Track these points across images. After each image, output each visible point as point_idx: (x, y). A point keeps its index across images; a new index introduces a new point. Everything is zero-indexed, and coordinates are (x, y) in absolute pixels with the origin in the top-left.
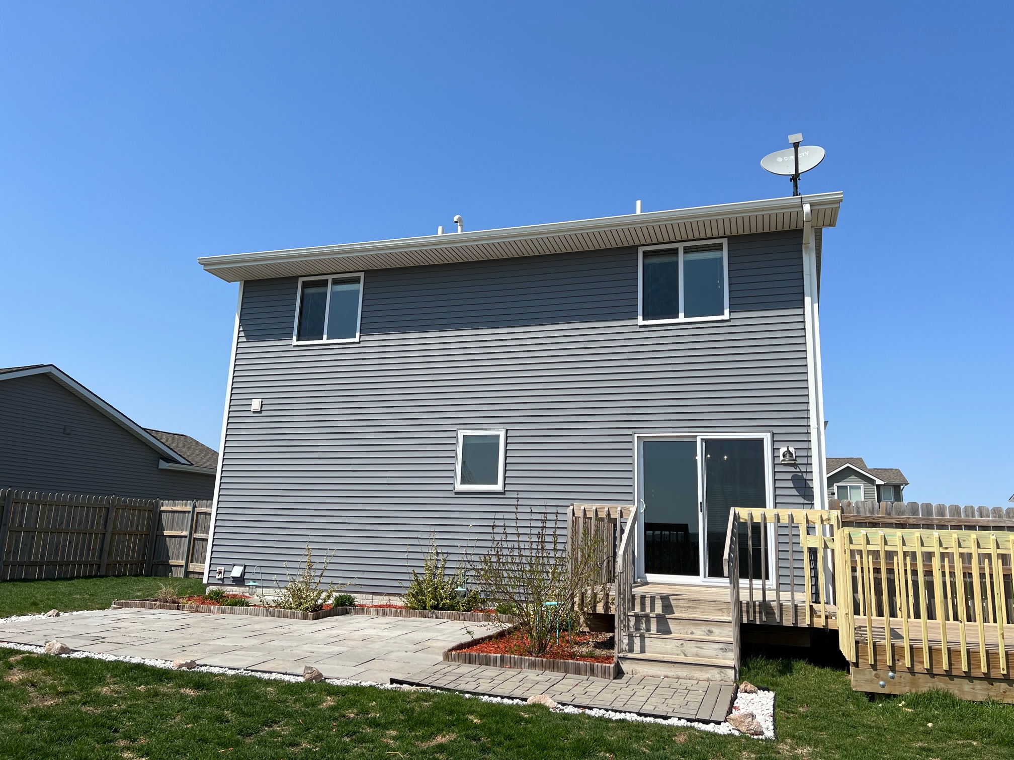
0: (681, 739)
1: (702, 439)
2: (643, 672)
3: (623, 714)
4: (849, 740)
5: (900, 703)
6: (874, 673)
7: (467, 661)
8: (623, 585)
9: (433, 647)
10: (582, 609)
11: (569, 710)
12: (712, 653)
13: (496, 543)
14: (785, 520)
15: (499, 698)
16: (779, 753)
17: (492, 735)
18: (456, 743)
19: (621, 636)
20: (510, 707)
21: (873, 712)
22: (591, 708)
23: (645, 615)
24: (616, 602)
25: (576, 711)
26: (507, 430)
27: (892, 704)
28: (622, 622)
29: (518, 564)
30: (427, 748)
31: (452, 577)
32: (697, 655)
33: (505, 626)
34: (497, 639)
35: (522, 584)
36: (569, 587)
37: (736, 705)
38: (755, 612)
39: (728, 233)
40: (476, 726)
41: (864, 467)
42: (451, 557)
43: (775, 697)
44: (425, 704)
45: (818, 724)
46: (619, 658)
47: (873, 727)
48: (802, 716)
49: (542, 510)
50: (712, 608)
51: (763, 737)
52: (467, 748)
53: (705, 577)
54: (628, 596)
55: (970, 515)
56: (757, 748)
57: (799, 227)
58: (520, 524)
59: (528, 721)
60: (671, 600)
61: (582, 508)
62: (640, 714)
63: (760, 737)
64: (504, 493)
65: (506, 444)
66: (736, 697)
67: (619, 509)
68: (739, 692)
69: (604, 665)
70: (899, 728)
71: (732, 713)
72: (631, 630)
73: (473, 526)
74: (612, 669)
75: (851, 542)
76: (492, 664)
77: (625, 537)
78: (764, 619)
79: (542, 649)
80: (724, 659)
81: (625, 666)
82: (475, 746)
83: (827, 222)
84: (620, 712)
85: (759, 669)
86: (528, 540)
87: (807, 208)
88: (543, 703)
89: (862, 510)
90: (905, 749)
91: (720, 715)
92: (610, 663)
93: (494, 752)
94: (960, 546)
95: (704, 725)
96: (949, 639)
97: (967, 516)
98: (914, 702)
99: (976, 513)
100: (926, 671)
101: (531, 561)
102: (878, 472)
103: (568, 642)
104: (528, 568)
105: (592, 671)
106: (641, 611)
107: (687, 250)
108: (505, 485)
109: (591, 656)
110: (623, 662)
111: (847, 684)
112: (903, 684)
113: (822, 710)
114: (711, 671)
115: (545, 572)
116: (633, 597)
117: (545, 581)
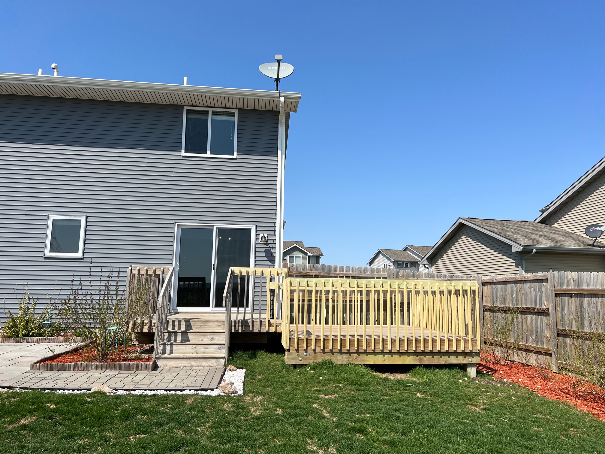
0: (190, 401)
1: (217, 228)
2: (170, 365)
3: (156, 391)
4: (282, 390)
5: (308, 368)
6: (297, 354)
7: (48, 369)
8: (162, 314)
9: (23, 362)
10: (134, 331)
11: (121, 392)
12: (212, 350)
13: (74, 291)
14: (259, 274)
15: (71, 391)
16: (245, 402)
17: (63, 414)
18: (36, 422)
19: (158, 345)
20: (78, 395)
21: (295, 374)
22: (135, 390)
23: (174, 331)
24: (156, 325)
25: (125, 393)
26: (87, 217)
27: (304, 369)
28: (159, 336)
29: (90, 304)
30: (13, 428)
31: (40, 315)
32: (204, 353)
33: (78, 344)
34: (72, 353)
35: (92, 317)
36: (126, 317)
37: (224, 378)
38: (239, 326)
39: (238, 107)
40: (52, 410)
41: (303, 247)
42: (39, 302)
43: (246, 372)
44: (13, 400)
45: (267, 383)
46: (156, 358)
47: (294, 382)
48: (259, 381)
49: (109, 270)
50: (214, 325)
51: (237, 394)
52: (44, 424)
53: (213, 308)
54: (164, 321)
55: (348, 271)
56: (233, 401)
57: (278, 110)
58: (92, 279)
59: (90, 403)
60: (191, 322)
61: (138, 268)
62: (166, 390)
63: (235, 395)
64: (83, 259)
65: (86, 226)
66: (224, 374)
67: (162, 269)
68: (226, 371)
69: (146, 363)
70: (306, 381)
71: (221, 383)
72: (165, 341)
73: (58, 280)
74: (151, 365)
75: (291, 286)
76: (67, 369)
77: (165, 285)
78: (244, 329)
79: (105, 356)
80: (220, 353)
81: (160, 363)
82: (50, 423)
83: (292, 109)
84: (154, 390)
85: (239, 357)
86: (98, 289)
87: (282, 99)
88: (102, 390)
89: (299, 268)
90: (308, 392)
91: (214, 385)
92: (150, 362)
93: (64, 425)
94: (341, 286)
95: (205, 392)
96: (333, 334)
97: (347, 271)
98: (314, 368)
99: (351, 270)
100: (321, 351)
101: (99, 302)
102: (309, 249)
103: (123, 351)
104: (97, 307)
105: (138, 368)
106: (172, 329)
107: (214, 113)
108: (84, 253)
109: (138, 358)
110: (158, 360)
111: (283, 361)
112: (310, 359)
113: (269, 376)
114: (212, 361)
115: (109, 309)
116: (168, 322)
117: (109, 315)
